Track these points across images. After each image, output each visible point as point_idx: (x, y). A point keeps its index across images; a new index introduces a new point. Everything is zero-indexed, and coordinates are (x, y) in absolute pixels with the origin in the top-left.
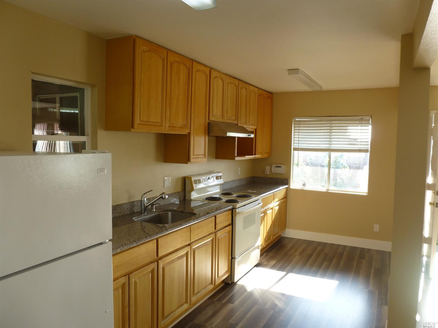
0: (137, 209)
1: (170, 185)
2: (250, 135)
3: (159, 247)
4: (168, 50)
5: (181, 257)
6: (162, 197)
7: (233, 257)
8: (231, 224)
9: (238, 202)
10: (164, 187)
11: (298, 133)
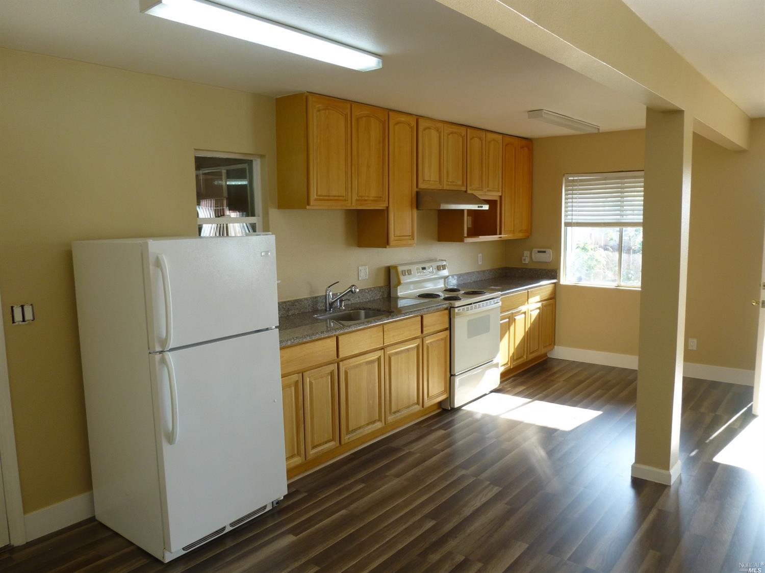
0: (321, 306)
1: (367, 277)
2: (482, 207)
3: (340, 346)
4: (352, 102)
5: (372, 362)
6: (351, 291)
7: (452, 373)
8: (449, 328)
9: (460, 299)
10: (358, 280)
11: (571, 200)
